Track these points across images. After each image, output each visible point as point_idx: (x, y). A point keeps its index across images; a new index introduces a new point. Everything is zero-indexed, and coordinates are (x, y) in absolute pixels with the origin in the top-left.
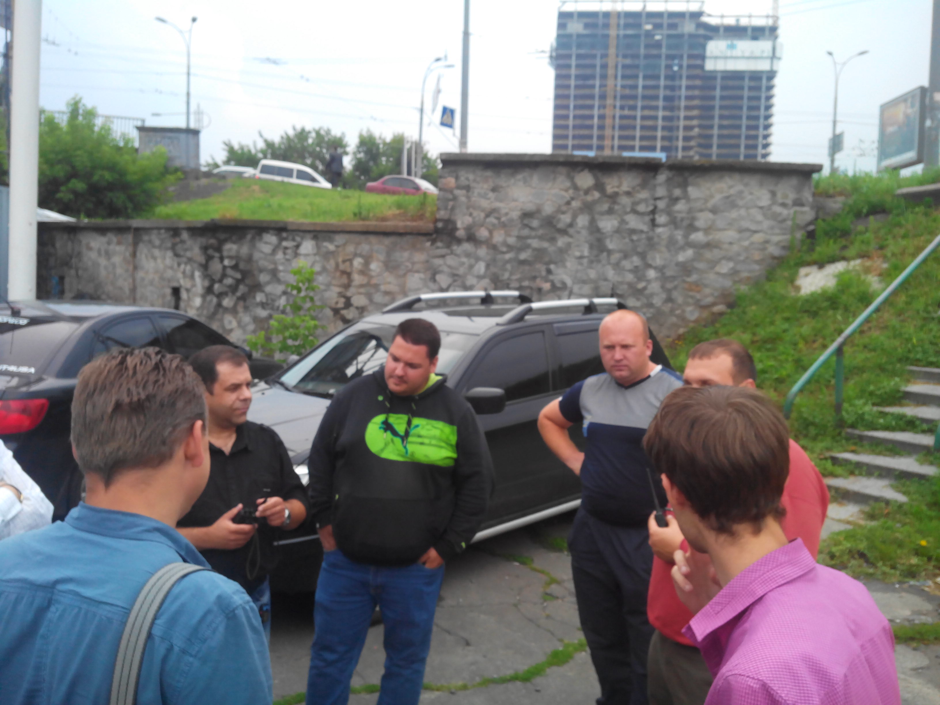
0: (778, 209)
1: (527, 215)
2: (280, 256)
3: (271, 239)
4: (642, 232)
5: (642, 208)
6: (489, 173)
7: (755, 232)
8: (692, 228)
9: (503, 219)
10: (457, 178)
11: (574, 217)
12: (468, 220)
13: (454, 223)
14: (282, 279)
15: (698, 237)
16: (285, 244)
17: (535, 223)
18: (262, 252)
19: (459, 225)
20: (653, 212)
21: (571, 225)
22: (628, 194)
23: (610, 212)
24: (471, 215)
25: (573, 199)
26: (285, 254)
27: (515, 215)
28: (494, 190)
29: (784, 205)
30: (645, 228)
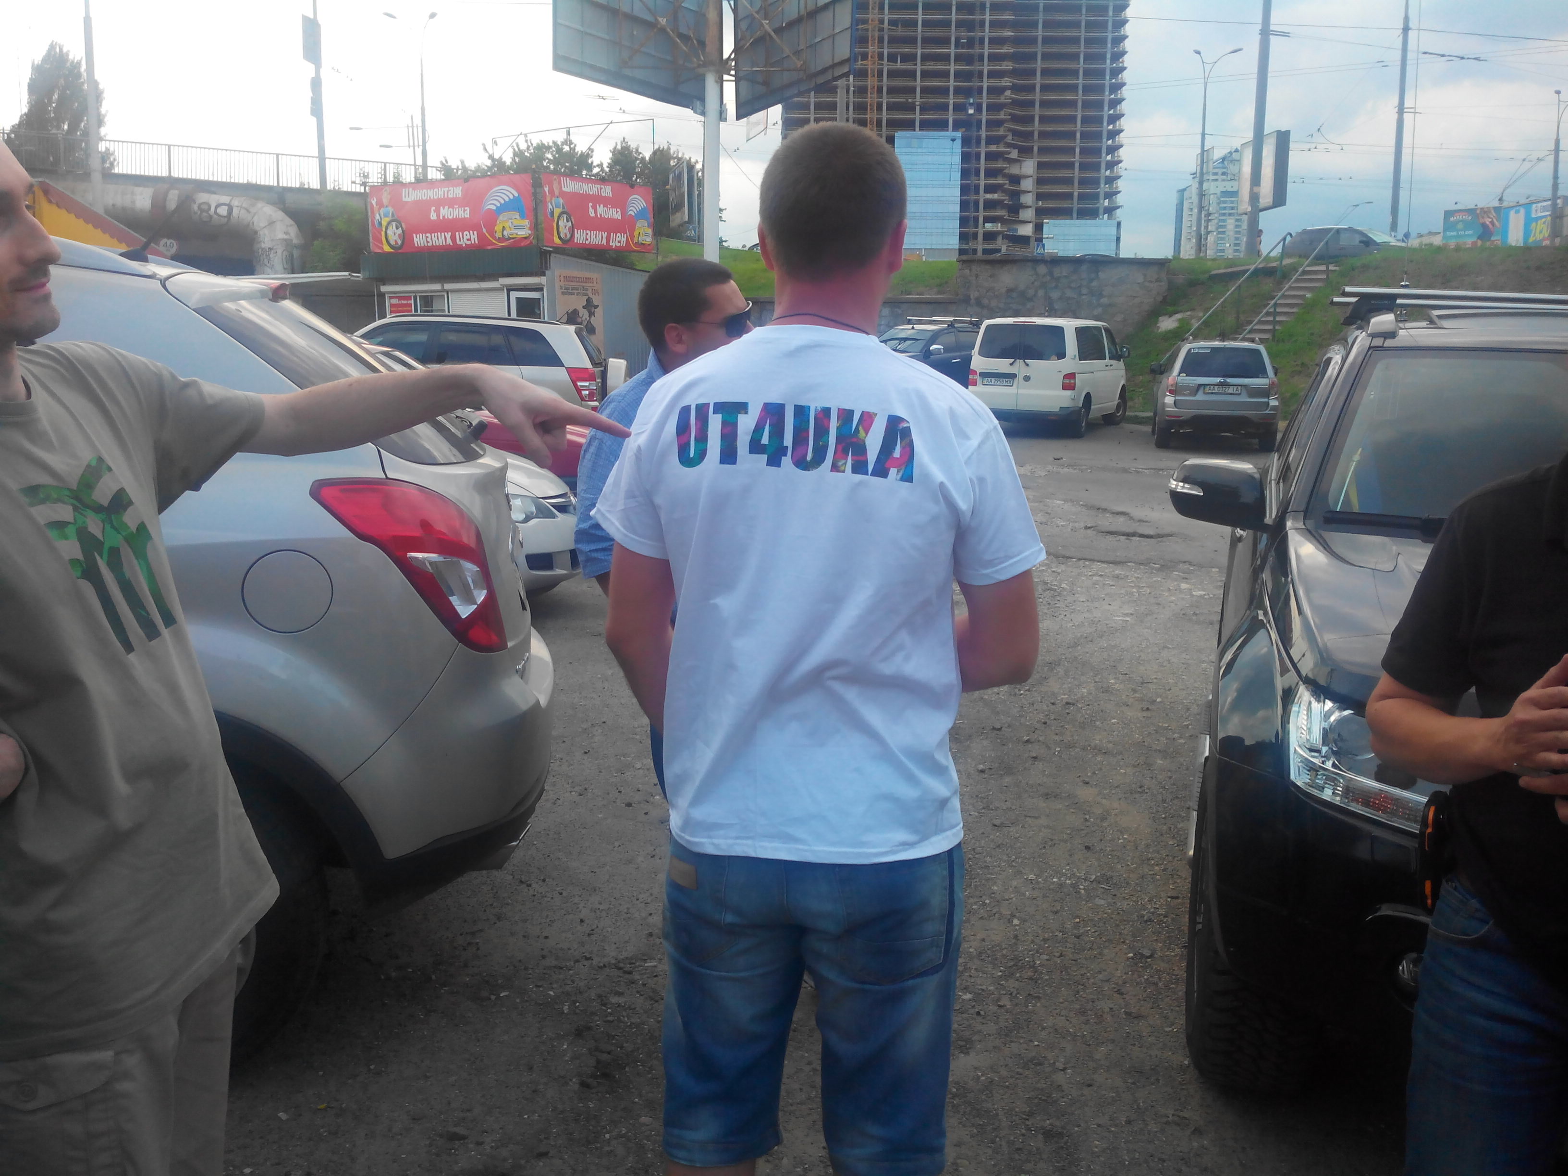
0: (1147, 284)
1: (1010, 291)
4: (1074, 298)
5: (1073, 285)
6: (988, 267)
7: (1135, 297)
8: (1101, 296)
9: (996, 293)
10: (970, 270)
11: (1036, 291)
12: (977, 294)
13: (969, 296)
15: (1104, 300)
17: (1014, 295)
19: (972, 297)
20: (1080, 287)
21: (1035, 295)
22: (1066, 277)
23: (1056, 287)
24: (978, 291)
25: (1035, 280)
27: (1003, 290)
28: (991, 276)
29: (1151, 282)
30: (1075, 296)
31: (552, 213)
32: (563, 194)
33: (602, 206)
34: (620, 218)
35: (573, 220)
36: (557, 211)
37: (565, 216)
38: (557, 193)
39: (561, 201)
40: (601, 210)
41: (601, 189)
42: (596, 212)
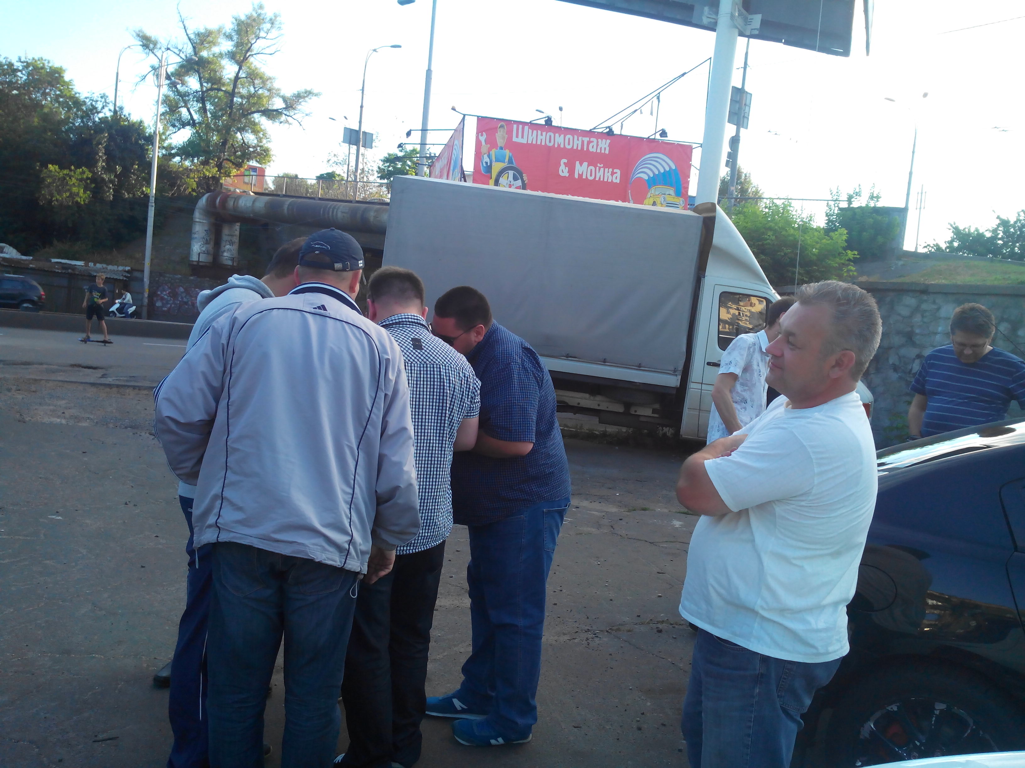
2: (917, 319)
3: (910, 301)
14: (918, 342)
16: (924, 306)
18: (899, 315)
26: (923, 316)
31: (489, 168)
32: (510, 144)
33: (585, 164)
34: (618, 181)
35: (525, 178)
36: (497, 167)
37: (511, 173)
38: (501, 142)
39: (507, 153)
40: (582, 169)
41: (589, 143)
42: (572, 171)
